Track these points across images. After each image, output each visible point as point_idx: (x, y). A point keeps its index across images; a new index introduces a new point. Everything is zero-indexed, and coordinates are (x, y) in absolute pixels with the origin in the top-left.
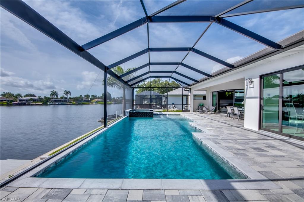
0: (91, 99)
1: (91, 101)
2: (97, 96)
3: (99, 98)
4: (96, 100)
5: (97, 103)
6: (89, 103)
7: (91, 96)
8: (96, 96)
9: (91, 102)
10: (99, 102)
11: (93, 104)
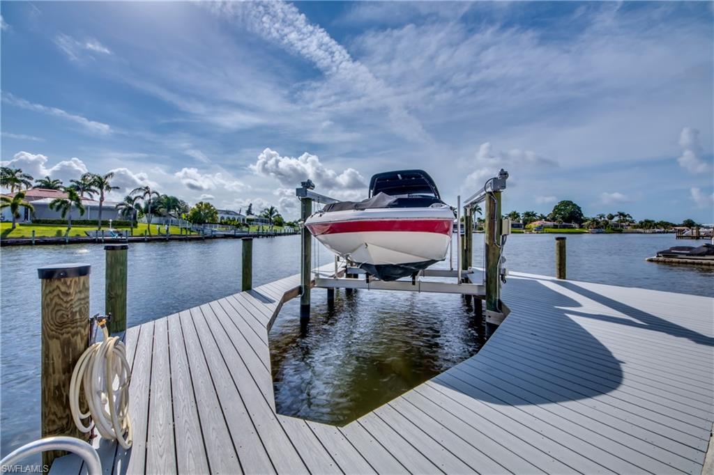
0: (525, 223)
1: (525, 226)
2: (539, 215)
3: (542, 217)
4: (537, 223)
5: (540, 229)
6: (521, 231)
7: (521, 215)
8: (534, 215)
9: (524, 229)
10: (549, 227)
11: (531, 232)
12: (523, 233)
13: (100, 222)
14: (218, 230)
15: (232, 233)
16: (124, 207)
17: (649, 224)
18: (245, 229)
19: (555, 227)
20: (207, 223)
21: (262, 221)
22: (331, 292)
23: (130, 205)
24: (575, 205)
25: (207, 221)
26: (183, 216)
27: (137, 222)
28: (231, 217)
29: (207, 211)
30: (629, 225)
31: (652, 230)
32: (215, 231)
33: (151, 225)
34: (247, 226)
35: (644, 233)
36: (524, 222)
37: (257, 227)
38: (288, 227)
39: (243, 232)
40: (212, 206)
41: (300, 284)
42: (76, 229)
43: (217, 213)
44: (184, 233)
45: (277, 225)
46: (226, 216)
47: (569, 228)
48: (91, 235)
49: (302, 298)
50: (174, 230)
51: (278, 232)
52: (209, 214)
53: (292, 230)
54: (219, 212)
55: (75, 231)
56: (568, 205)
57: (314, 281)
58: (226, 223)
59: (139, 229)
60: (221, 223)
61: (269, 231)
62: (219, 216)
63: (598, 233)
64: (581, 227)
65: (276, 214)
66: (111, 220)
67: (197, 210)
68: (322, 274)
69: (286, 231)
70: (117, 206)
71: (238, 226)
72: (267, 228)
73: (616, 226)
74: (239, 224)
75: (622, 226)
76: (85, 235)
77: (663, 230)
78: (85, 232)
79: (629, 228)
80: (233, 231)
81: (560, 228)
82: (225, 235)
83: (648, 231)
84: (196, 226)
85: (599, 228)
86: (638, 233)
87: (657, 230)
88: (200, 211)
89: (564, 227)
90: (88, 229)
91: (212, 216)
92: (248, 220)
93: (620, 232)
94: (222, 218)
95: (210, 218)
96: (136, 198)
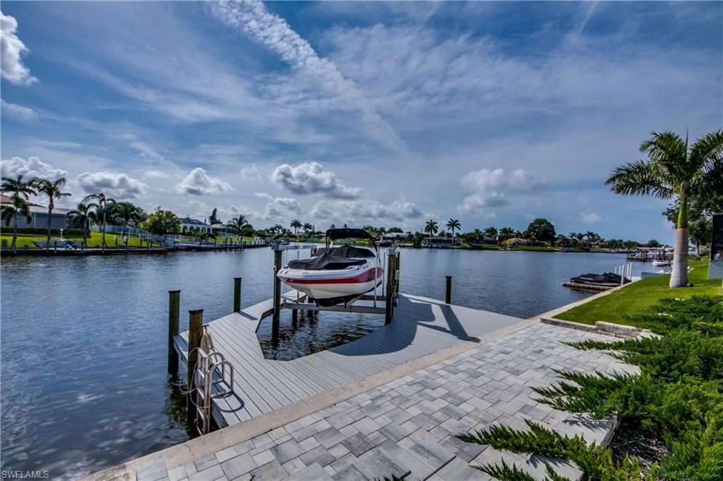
1: (500, 242)
2: (515, 231)
3: (518, 235)
4: (513, 240)
5: (514, 247)
6: (496, 247)
7: (498, 232)
8: (511, 232)
9: (500, 245)
10: (522, 244)
11: (505, 249)
12: (498, 250)
13: (49, 231)
14: (181, 241)
15: (196, 244)
16: (75, 215)
17: (615, 244)
18: (211, 240)
19: (529, 244)
20: (169, 233)
21: (229, 231)
22: (295, 312)
23: (83, 213)
24: (549, 223)
25: (168, 231)
26: (141, 225)
27: (90, 231)
28: (195, 227)
29: (168, 221)
30: (598, 244)
31: (617, 250)
32: (178, 242)
33: (106, 235)
34: (213, 237)
35: (610, 252)
36: (500, 239)
37: (224, 238)
38: (258, 238)
39: (210, 244)
40: (174, 215)
41: (272, 307)
42: (22, 238)
43: (178, 222)
44: (144, 244)
45: (246, 235)
46: (189, 226)
47: (541, 246)
48: (41, 245)
49: (274, 317)
50: (133, 242)
51: (248, 244)
52: (171, 224)
53: (262, 242)
54: (181, 221)
55: (22, 241)
56: (543, 223)
57: (282, 305)
58: (189, 234)
59: (93, 239)
60: (184, 234)
61: (237, 244)
62: (182, 225)
63: (568, 251)
64: (553, 245)
65: (245, 224)
66: (62, 230)
67: (157, 218)
68: (288, 299)
69: (257, 243)
70: (68, 214)
71: (203, 237)
72: (236, 239)
73: (585, 245)
74: (205, 235)
75: (590, 246)
76: (33, 246)
77: (626, 250)
78: (34, 243)
79: (597, 247)
80: (199, 243)
81: (533, 245)
82: (188, 246)
83: (613, 251)
84: (157, 236)
85: (569, 246)
86: (604, 252)
87: (621, 250)
88: (160, 220)
89: (537, 245)
90: (37, 239)
91: (174, 226)
92: (214, 229)
93: (588, 251)
94: (185, 228)
95: (172, 228)
96: (90, 206)
